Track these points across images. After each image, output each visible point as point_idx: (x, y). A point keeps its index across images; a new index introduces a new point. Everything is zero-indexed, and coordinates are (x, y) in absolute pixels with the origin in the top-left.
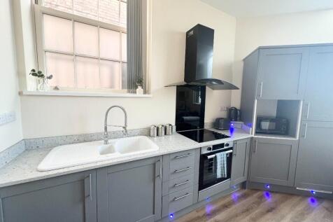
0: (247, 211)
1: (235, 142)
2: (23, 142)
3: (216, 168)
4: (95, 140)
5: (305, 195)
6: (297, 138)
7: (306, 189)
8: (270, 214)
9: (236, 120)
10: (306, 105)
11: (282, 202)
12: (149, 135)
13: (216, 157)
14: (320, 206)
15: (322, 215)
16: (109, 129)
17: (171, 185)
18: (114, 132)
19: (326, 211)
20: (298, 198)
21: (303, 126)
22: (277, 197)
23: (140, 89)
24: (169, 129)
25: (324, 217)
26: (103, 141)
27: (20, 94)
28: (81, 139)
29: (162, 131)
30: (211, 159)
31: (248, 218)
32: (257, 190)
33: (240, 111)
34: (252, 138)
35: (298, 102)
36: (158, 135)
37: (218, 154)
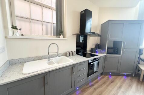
0: (105, 83)
1: (100, 57)
2: (8, 61)
3: (94, 68)
4: (43, 59)
5: (123, 75)
6: (121, 55)
7: (123, 73)
8: (113, 83)
9: (98, 49)
10: (124, 43)
11: (116, 78)
12: (66, 56)
13: (94, 63)
14: (128, 79)
15: (129, 82)
16: (50, 54)
17: (78, 76)
18: (51, 55)
19: (130, 80)
20: (121, 77)
21: (123, 50)
22: (114, 77)
23: (62, 36)
24: (74, 53)
25: (130, 82)
26: (47, 59)
27: (6, 37)
28: (37, 59)
29: (71, 54)
30: (92, 64)
31: (105, 85)
32: (107, 75)
33: (100, 45)
34: (105, 56)
35: (121, 42)
36: (70, 56)
37: (95, 62)
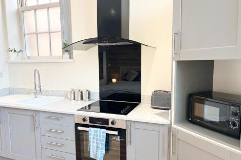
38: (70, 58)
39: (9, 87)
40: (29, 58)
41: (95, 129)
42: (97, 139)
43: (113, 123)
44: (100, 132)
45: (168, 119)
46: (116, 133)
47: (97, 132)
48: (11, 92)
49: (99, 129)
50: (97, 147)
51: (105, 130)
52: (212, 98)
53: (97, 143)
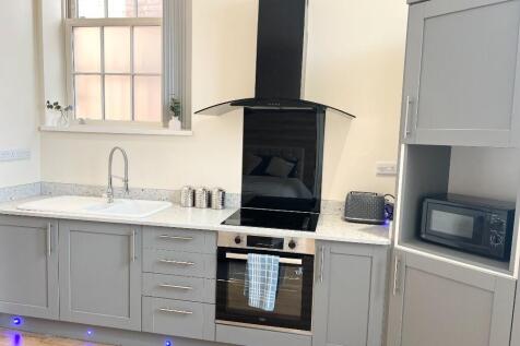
2: (39, 185)
6: (515, 276)
12: (178, 202)
30: (235, 261)
36: (193, 205)
38: (183, 128)
39: (39, 180)
40: (82, 122)
41: (260, 256)
42: (263, 273)
43: (292, 245)
44: (270, 261)
45: (387, 237)
46: (299, 261)
47: (263, 260)
48: (45, 191)
49: (267, 256)
50: (263, 287)
51: (278, 258)
52: (446, 200)
53: (263, 280)
